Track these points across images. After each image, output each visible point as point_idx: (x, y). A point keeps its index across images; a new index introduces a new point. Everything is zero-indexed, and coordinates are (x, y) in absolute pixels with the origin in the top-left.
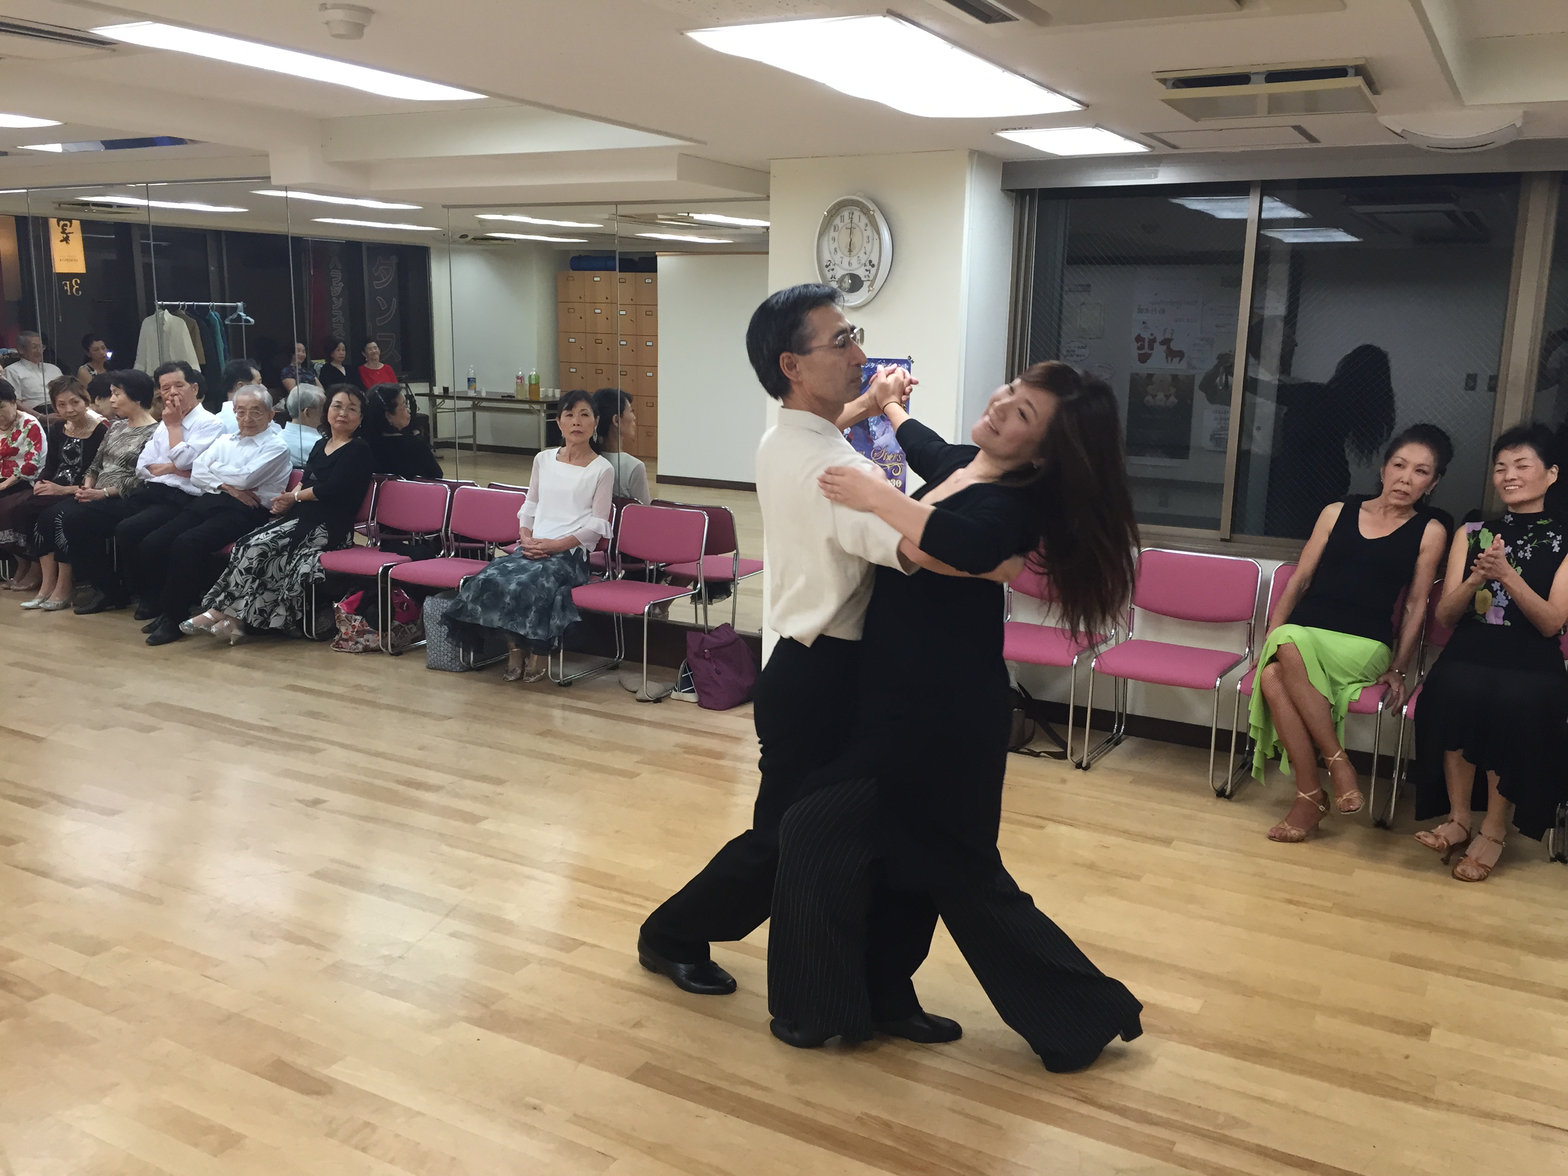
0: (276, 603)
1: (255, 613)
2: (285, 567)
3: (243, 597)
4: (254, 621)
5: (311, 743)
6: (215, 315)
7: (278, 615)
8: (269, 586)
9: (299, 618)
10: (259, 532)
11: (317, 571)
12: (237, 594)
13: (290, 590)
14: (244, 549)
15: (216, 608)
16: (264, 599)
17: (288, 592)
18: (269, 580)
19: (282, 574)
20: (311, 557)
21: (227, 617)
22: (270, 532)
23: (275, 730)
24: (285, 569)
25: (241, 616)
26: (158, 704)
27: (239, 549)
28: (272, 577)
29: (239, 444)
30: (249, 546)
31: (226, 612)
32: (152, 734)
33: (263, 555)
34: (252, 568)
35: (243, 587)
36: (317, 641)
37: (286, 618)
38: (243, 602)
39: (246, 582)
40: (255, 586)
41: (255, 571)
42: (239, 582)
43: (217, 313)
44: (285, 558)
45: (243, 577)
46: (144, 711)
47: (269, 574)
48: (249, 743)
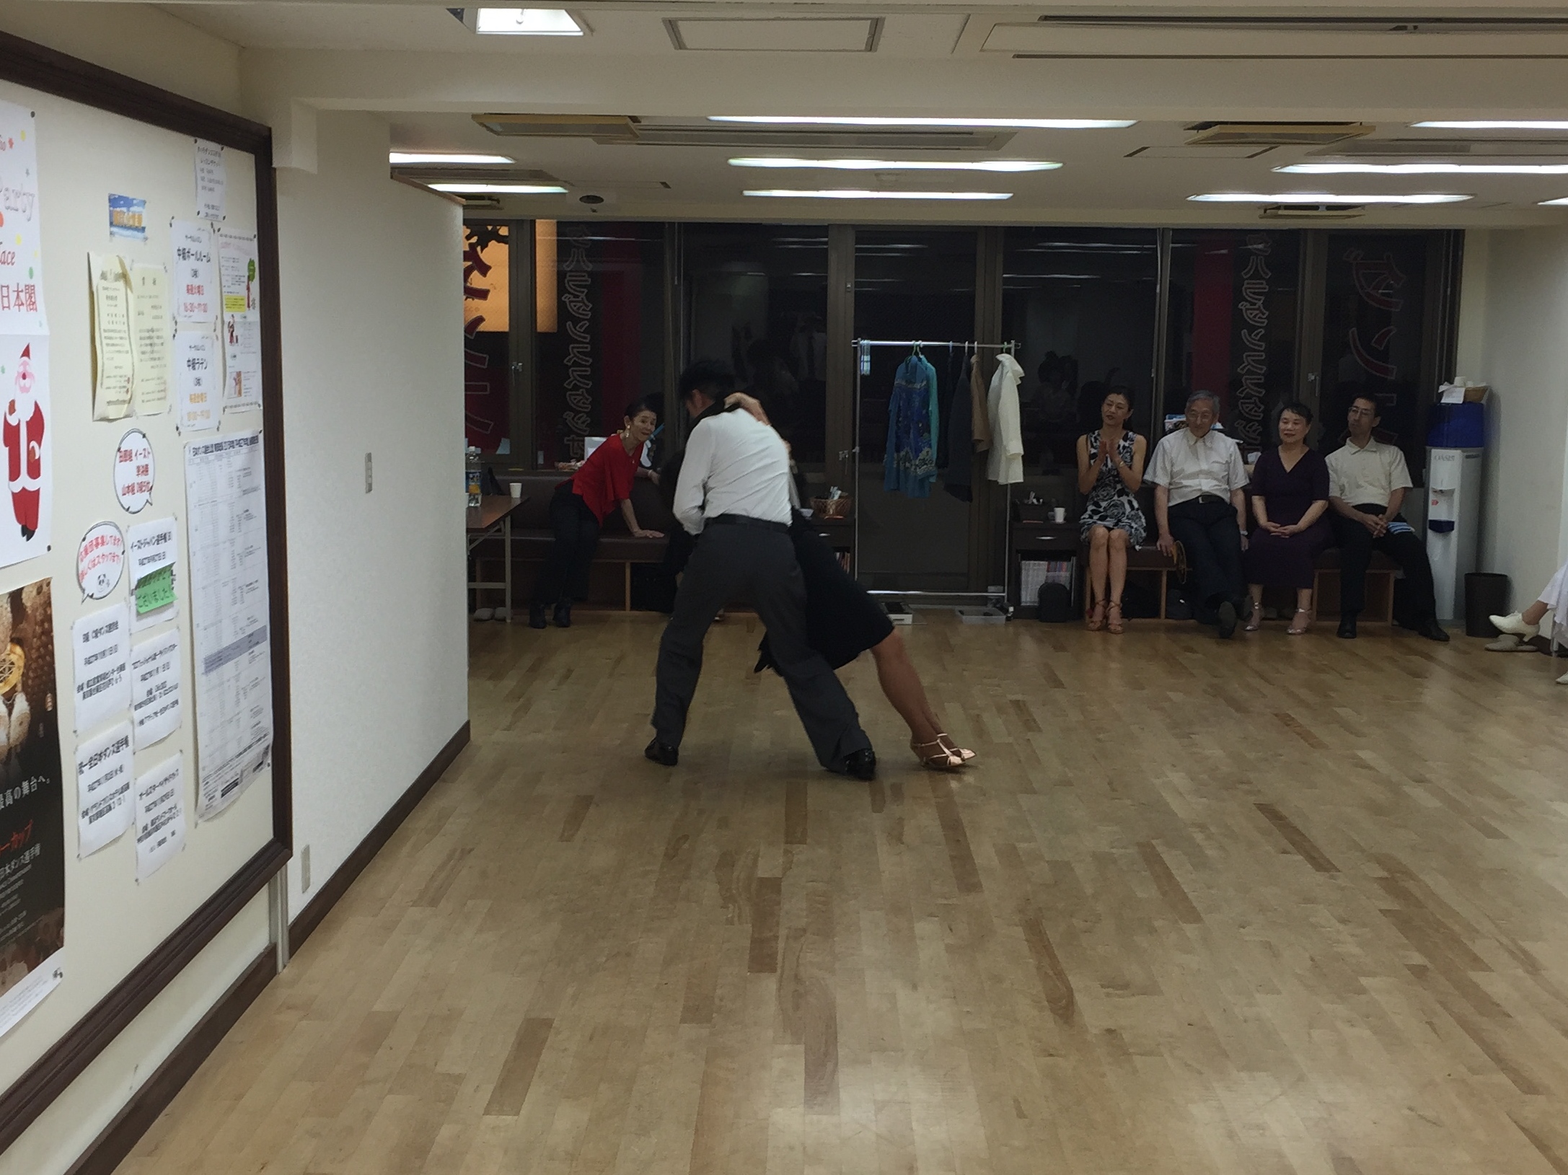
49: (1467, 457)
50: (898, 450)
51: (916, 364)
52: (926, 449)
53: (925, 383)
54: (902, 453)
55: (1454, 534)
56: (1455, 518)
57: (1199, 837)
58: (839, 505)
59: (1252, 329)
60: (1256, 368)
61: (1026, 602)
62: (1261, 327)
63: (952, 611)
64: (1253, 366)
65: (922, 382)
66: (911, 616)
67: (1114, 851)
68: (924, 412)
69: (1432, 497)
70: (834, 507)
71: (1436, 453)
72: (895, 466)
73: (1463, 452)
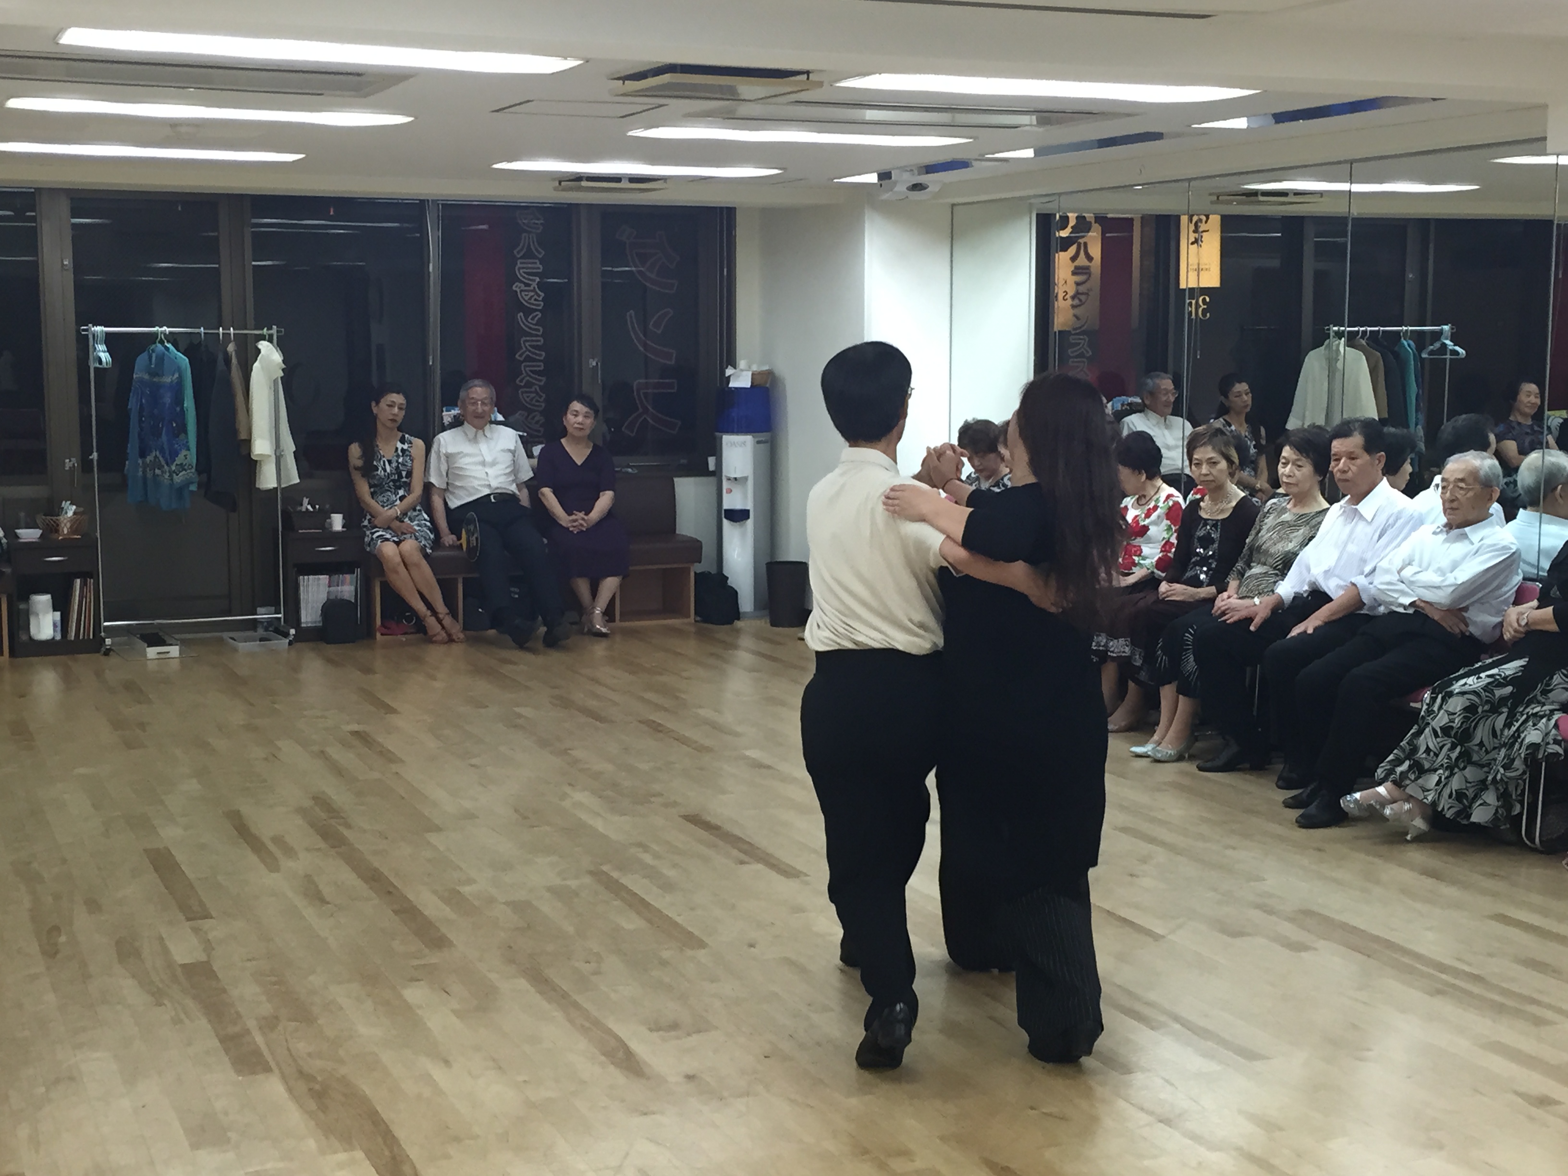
0: (1482, 786)
1: (1450, 796)
2: (1502, 731)
3: (1435, 770)
4: (1449, 809)
5: (1533, 1009)
6: (1409, 345)
7: (1484, 804)
8: (1475, 758)
9: (1516, 813)
10: (1467, 675)
11: (1552, 742)
12: (1427, 765)
13: (1506, 767)
14: (1443, 699)
15: (1394, 782)
16: (1465, 777)
17: (1504, 770)
18: (1476, 748)
19: (1495, 740)
20: (1544, 720)
21: (1409, 798)
22: (1483, 675)
23: (1477, 979)
24: (1502, 734)
25: (1430, 798)
26: (1308, 913)
27: (1436, 698)
28: (1481, 744)
29: (1446, 541)
30: (1450, 694)
31: (1409, 790)
32: (1303, 954)
33: (1470, 709)
34: (1452, 727)
35: (1437, 755)
36: (1542, 852)
37: (1497, 811)
38: (1435, 778)
39: (1441, 748)
40: (1454, 755)
41: (1457, 732)
42: (1431, 746)
43: (1411, 343)
44: (1503, 717)
45: (1438, 740)
46: (1291, 920)
47: (1477, 741)
48: (1439, 992)
49: (758, 442)
50: (143, 454)
51: (164, 354)
52: (184, 452)
53: (176, 375)
54: (149, 459)
55: (750, 523)
56: (749, 506)
57: (647, 858)
58: (74, 523)
59: (528, 312)
60: (535, 354)
61: (307, 623)
62: (536, 310)
63: (221, 640)
64: (530, 351)
65: (173, 376)
66: (177, 647)
67: (569, 883)
68: (178, 409)
69: (725, 485)
70: (68, 525)
71: (728, 440)
72: (140, 473)
73: (753, 437)
